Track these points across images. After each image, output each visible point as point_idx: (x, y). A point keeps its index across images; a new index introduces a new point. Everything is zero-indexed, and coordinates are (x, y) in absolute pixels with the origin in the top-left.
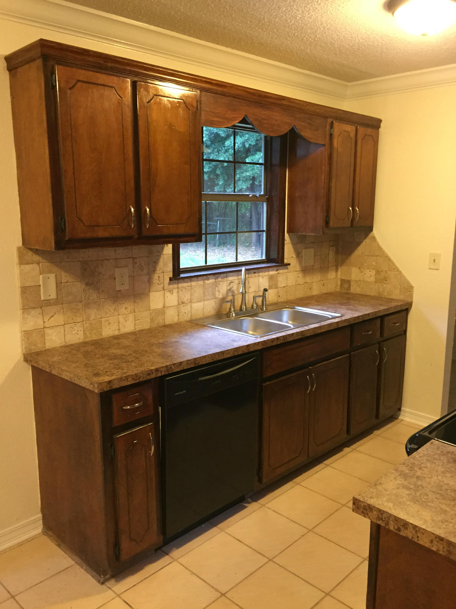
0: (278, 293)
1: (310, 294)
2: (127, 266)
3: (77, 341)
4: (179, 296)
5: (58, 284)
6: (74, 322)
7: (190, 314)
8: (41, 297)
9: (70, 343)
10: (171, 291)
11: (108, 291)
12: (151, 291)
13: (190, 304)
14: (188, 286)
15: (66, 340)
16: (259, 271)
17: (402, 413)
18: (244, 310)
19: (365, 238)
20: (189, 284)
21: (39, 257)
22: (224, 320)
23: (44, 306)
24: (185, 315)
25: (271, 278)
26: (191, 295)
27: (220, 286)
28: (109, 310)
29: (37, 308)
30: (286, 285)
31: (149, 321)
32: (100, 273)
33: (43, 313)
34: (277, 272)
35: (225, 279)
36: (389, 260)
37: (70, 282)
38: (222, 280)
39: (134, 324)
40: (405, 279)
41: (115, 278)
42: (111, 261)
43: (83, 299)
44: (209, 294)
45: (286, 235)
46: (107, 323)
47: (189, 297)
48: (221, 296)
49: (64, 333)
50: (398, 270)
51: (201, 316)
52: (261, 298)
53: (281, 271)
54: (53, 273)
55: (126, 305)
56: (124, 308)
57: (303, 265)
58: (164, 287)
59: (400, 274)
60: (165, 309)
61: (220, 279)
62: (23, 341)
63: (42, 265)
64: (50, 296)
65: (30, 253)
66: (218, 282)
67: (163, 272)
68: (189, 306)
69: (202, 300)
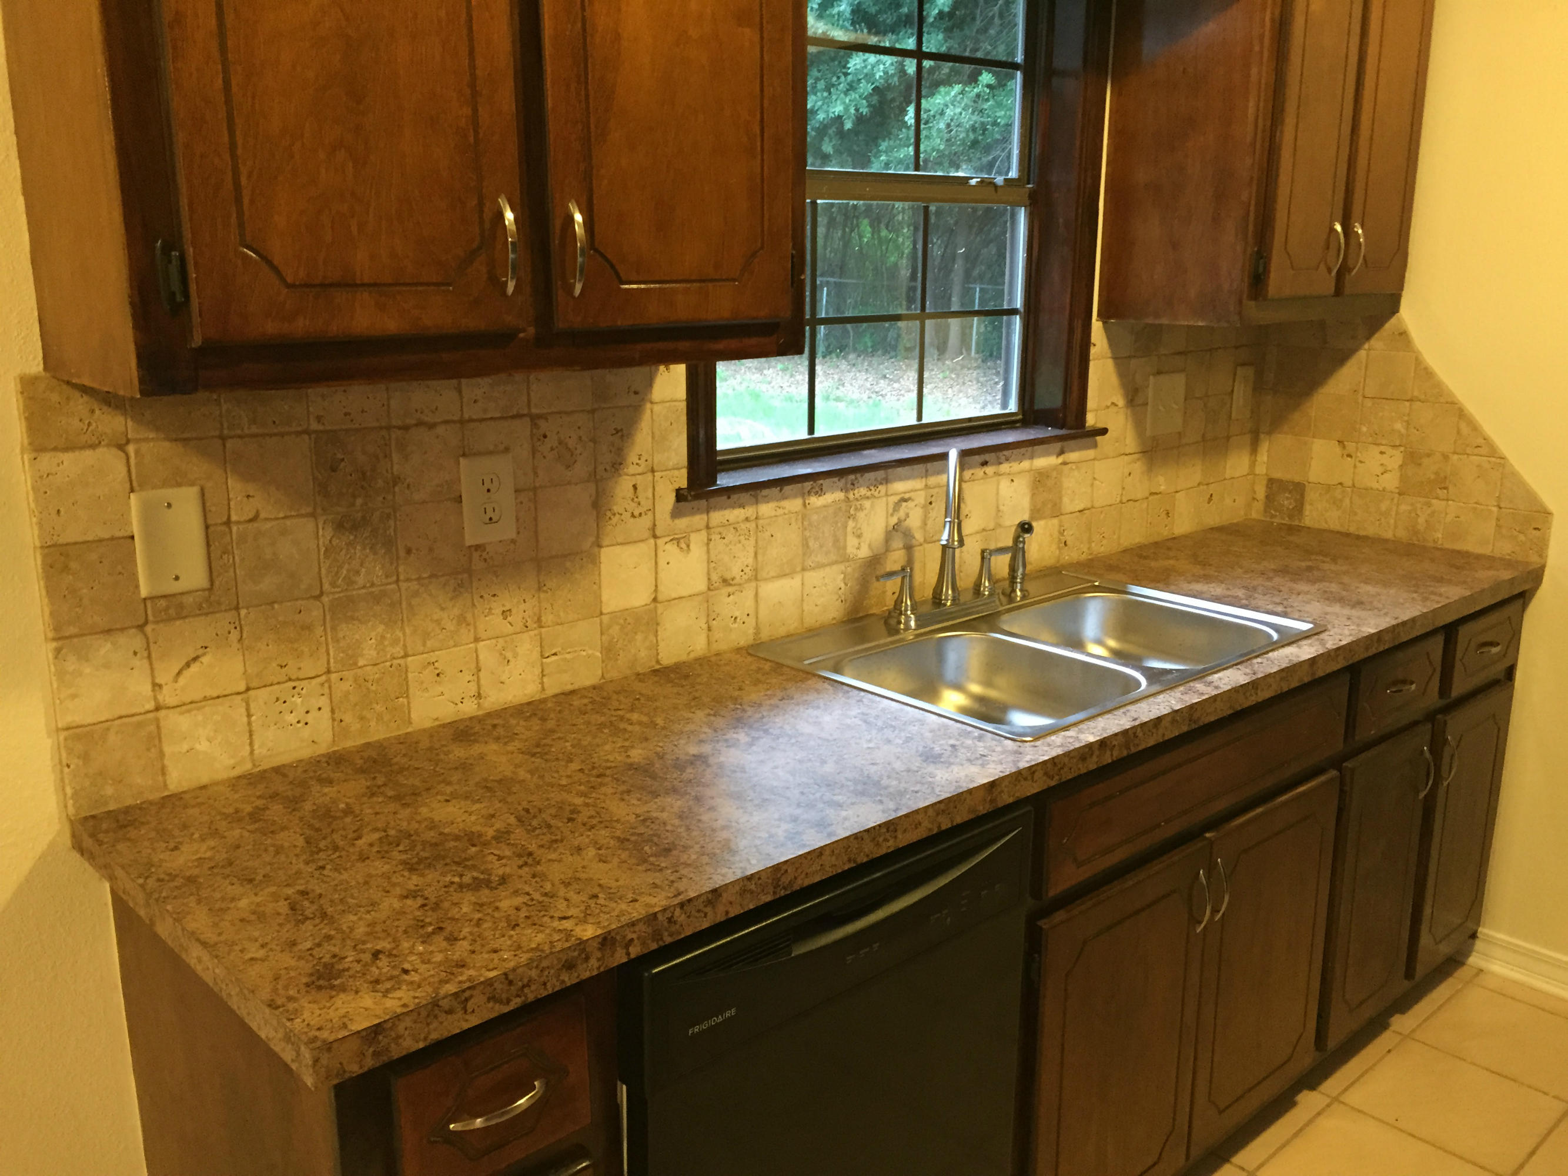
0: (1061, 533)
1: (1165, 533)
2: (507, 450)
3: (306, 753)
4: (713, 558)
5: (211, 529)
6: (290, 680)
7: (754, 621)
8: (137, 587)
9: (276, 762)
10: (681, 541)
11: (431, 550)
12: (605, 542)
13: (753, 584)
15: (256, 752)
16: (998, 458)
17: (1479, 945)
18: (949, 604)
19: (1368, 338)
20: (749, 511)
21: (122, 419)
22: (878, 646)
23: (157, 622)
24: (736, 625)
25: (1040, 481)
26: (756, 554)
27: (861, 515)
28: (438, 622)
29: (122, 630)
30: (1089, 506)
31: (598, 654)
32: (396, 480)
33: (148, 648)
34: (1060, 460)
35: (882, 488)
36: (1461, 413)
37: (266, 519)
38: (869, 494)
39: (537, 671)
40: (1522, 484)
41: (459, 499)
42: (440, 430)
43: (326, 587)
44: (821, 546)
45: (1097, 325)
46: (428, 674)
47: (750, 561)
48: (864, 552)
49: (249, 723)
50: (1493, 452)
51: (793, 626)
52: (1006, 558)
53: (1073, 456)
54: (192, 484)
55: (507, 600)
56: (498, 611)
57: (1148, 433)
58: (655, 525)
59: (1503, 466)
60: (660, 608)
61: (863, 491)
62: (66, 770)
63: (137, 452)
64: (177, 578)
65: (81, 403)
66: (857, 500)
67: (653, 471)
68: (749, 593)
69: (799, 569)
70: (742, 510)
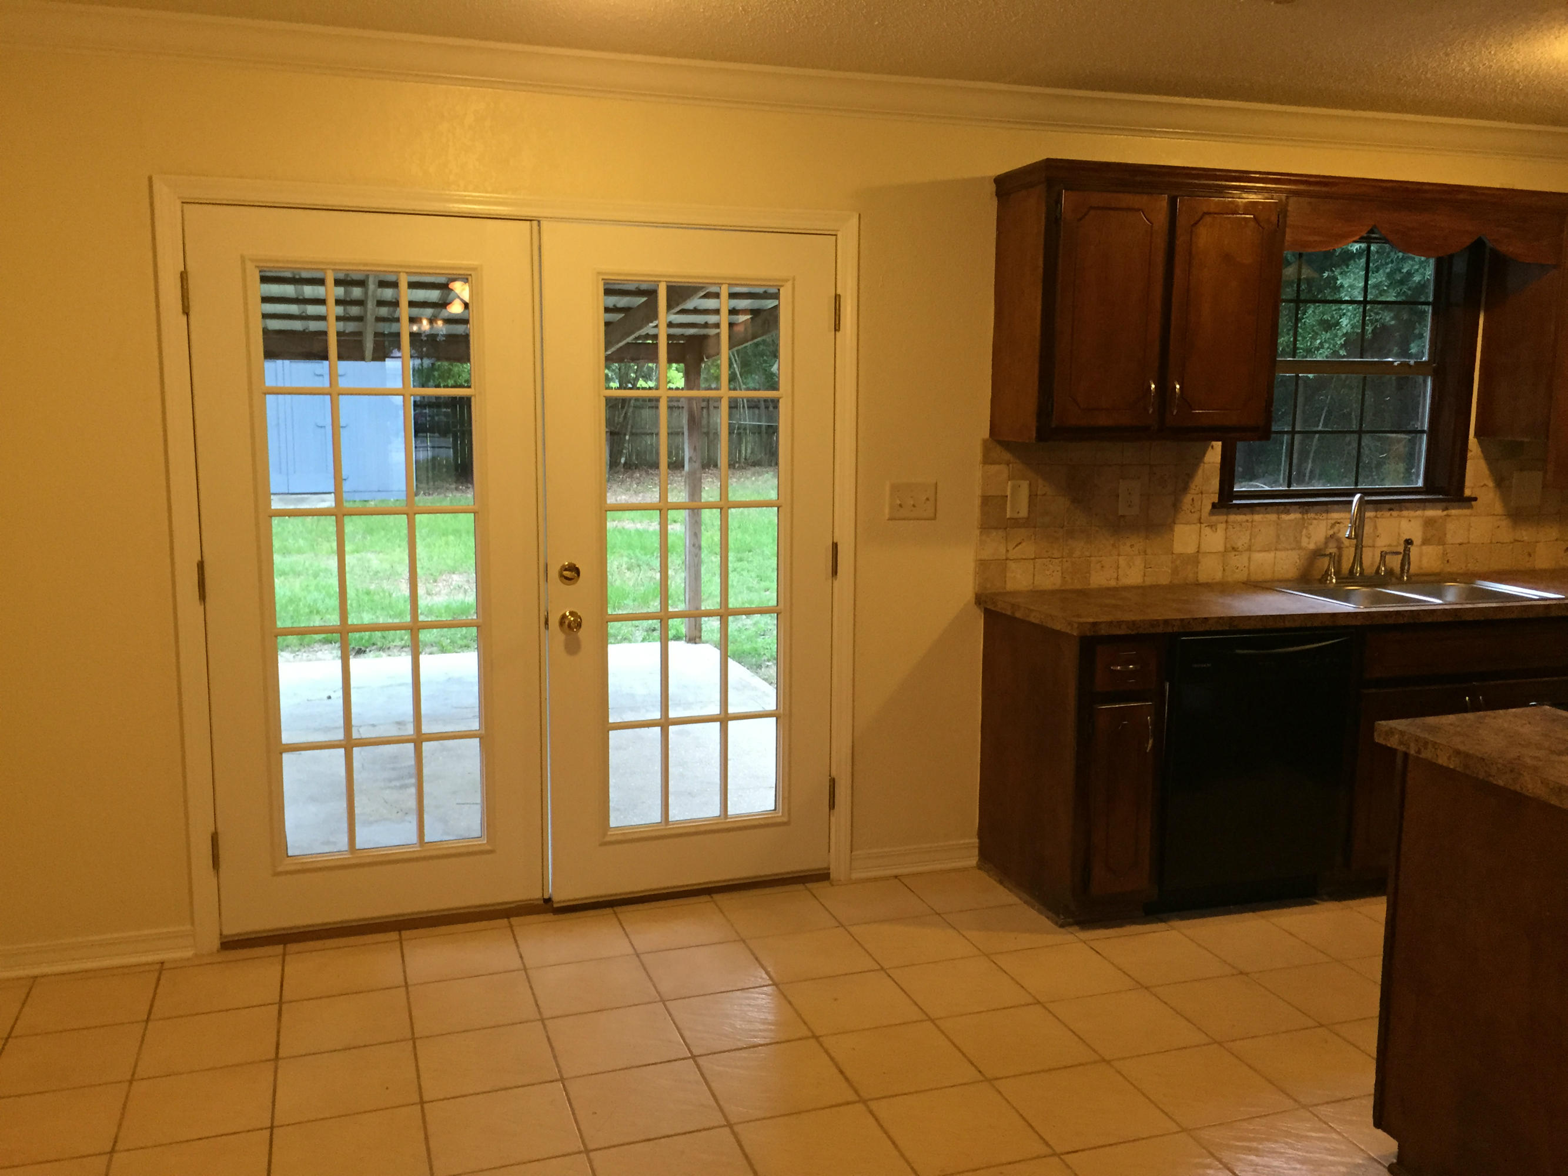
0: (1445, 554)
1: (1531, 565)
2: (1139, 478)
3: (1051, 588)
4: (1228, 537)
5: (1031, 497)
6: (1049, 557)
7: (1247, 570)
8: (1006, 514)
9: (1042, 588)
10: (1213, 527)
11: (1105, 515)
12: (1177, 521)
13: (1248, 552)
14: (1247, 521)
15: (1036, 583)
16: (1401, 507)
18: (1358, 575)
20: (1249, 517)
21: (1010, 456)
22: (1313, 586)
23: (1010, 527)
24: (1238, 570)
25: (1429, 523)
26: (1250, 538)
27: (1311, 528)
28: (1105, 545)
29: (1000, 528)
30: (1466, 541)
31: (1170, 571)
32: (1095, 486)
33: (1006, 537)
34: (1445, 513)
35: (1325, 515)
37: (1049, 495)
38: (1316, 517)
39: (1142, 573)
41: (1118, 496)
42: (1114, 467)
43: (1065, 523)
44: (1287, 539)
45: (1474, 441)
46: (1099, 565)
47: (1247, 541)
48: (1312, 546)
49: (1034, 571)
51: (1268, 576)
52: (1398, 558)
53: (1453, 512)
54: (1027, 480)
55: (1133, 541)
56: (1128, 544)
57: (1513, 505)
58: (1201, 518)
60: (1200, 556)
61: (1312, 515)
62: (978, 574)
63: (1013, 467)
64: (1018, 512)
65: (999, 448)
66: (1309, 519)
67: (1202, 493)
68: (1245, 556)
69: (1273, 549)
70: (1244, 516)
